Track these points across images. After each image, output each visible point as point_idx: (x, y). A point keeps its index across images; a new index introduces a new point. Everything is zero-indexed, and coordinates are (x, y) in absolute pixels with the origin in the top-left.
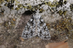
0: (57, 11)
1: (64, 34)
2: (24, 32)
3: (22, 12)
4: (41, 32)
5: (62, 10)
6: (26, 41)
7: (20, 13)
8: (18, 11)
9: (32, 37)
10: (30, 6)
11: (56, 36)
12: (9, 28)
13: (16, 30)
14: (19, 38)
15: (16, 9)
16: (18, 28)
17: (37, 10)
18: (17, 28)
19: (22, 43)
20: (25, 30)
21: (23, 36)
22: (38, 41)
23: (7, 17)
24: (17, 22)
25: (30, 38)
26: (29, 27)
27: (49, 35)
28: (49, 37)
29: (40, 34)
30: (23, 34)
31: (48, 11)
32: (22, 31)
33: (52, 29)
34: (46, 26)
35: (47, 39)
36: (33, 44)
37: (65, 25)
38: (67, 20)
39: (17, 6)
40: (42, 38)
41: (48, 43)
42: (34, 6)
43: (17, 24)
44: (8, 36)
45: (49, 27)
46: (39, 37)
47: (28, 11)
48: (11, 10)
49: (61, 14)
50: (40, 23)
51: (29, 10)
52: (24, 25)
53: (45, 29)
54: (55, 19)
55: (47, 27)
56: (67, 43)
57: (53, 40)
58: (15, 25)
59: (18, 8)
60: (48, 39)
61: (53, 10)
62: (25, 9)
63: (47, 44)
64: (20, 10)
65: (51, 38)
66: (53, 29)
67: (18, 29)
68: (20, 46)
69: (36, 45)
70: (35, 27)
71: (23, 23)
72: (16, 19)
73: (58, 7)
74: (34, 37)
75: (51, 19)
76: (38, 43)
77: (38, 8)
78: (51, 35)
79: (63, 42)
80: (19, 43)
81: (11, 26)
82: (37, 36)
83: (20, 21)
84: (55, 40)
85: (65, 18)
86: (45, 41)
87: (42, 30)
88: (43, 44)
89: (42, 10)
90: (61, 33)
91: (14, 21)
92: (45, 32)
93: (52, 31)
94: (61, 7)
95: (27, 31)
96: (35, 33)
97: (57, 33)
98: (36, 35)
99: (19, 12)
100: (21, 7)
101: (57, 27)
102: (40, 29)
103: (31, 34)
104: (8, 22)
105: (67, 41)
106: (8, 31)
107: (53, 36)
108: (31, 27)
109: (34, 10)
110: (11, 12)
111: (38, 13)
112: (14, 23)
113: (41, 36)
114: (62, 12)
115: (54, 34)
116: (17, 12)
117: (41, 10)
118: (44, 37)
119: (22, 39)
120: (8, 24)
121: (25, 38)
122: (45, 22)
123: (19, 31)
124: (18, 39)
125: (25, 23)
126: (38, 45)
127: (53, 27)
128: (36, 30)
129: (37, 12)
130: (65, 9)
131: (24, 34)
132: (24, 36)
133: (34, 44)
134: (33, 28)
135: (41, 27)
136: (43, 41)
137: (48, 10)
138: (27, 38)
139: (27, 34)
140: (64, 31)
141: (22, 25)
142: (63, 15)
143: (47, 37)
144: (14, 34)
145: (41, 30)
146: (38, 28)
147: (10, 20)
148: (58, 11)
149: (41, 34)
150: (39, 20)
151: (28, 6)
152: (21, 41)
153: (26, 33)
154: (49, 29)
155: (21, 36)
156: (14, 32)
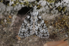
0: (55, 7)
1: (63, 32)
2: (21, 31)
3: (19, 8)
4: (39, 30)
5: (61, 6)
6: (23, 40)
7: (17, 9)
8: (14, 7)
9: (29, 36)
10: (27, 2)
11: (55, 34)
12: (5, 26)
13: (12, 28)
14: (16, 37)
15: (12, 5)
16: (14, 25)
17: (34, 6)
18: (13, 26)
19: (19, 42)
21: (20, 35)
22: (36, 39)
23: (3, 14)
24: (13, 19)
25: (27, 36)
26: (26, 24)
27: (48, 33)
28: (47, 35)
29: (38, 32)
30: (20, 32)
31: (46, 7)
32: (18, 29)
33: (50, 27)
34: (44, 23)
35: (45, 38)
36: (30, 43)
37: (64, 22)
38: (66, 17)
39: (13, 3)
40: (40, 37)
41: (47, 42)
42: (31, 2)
43: (13, 22)
44: (4, 35)
45: (48, 24)
46: (37, 35)
48: (6, 7)
49: (60, 10)
50: (38, 20)
51: (26, 7)
52: (21, 23)
53: (43, 27)
54: (53, 16)
55: (45, 25)
56: (67, 42)
57: (52, 38)
58: (11, 22)
59: (14, 4)
60: (47, 38)
61: (52, 6)
62: (21, 5)
63: (45, 43)
64: (16, 6)
65: (49, 36)
66: (52, 26)
67: (14, 27)
68: (16, 45)
69: (34, 44)
70: (32, 24)
71: (20, 21)
72: (12, 16)
73: (57, 3)
75: (49, 16)
76: (36, 42)
78: (49, 33)
79: (63, 40)
80: (16, 42)
81: (7, 24)
82: (34, 34)
83: (17, 18)
84: (54, 38)
85: (64, 15)
86: (43, 40)
87: (40, 28)
88: (41, 43)
89: (40, 6)
90: (60, 31)
91: (10, 18)
92: (43, 30)
93: (50, 29)
94: (60, 2)
95: (23, 29)
96: (33, 31)
97: (56, 31)
98: (34, 33)
99: (15, 9)
100: (17, 3)
101: (56, 25)
102: (38, 26)
103: (28, 32)
104: (3, 20)
105: (67, 39)
106: (4, 29)
107: (52, 34)
108: (28, 25)
109: (31, 6)
110: (7, 9)
111: (35, 10)
112: (10, 21)
113: (39, 34)
114: (61, 8)
115: (53, 32)
116: (13, 9)
117: (38, 6)
118: (42, 35)
119: (19, 37)
120: (4, 21)
121: (22, 37)
122: (43, 19)
123: (16, 29)
124: (14, 37)
125: (22, 20)
126: (36, 44)
127: (52, 24)
129: (34, 8)
130: (64, 4)
132: (21, 34)
133: (32, 43)
134: (30, 25)
136: (41, 40)
137: (46, 6)
138: (24, 37)
139: (24, 32)
140: (63, 28)
141: (19, 22)
142: (62, 11)
143: (45, 35)
144: (10, 32)
145: (39, 28)
146: (35, 26)
147: (6, 18)
148: (57, 7)
149: (39, 33)
150: (36, 17)
151: (24, 2)
152: (17, 40)
153: (23, 31)
154: (47, 27)
155: (17, 35)
156: (10, 30)
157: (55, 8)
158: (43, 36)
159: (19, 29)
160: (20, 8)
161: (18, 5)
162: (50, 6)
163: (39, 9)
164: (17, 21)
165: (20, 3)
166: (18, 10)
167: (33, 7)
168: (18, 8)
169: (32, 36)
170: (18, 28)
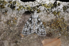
0: (52, 11)
1: (57, 32)
4: (38, 30)
5: (56, 11)
6: (26, 37)
8: (19, 11)
10: (29, 7)
11: (51, 33)
12: (12, 26)
13: (17, 28)
15: (17, 10)
16: (19, 26)
17: (35, 11)
18: (18, 26)
19: (22, 39)
21: (23, 33)
22: (36, 37)
23: (10, 16)
25: (29, 34)
27: (45, 32)
28: (45, 34)
29: (37, 31)
30: (23, 31)
31: (44, 12)
33: (47, 27)
36: (31, 40)
37: (58, 24)
38: (60, 20)
39: (18, 7)
41: (44, 39)
42: (32, 7)
43: (18, 22)
44: (11, 33)
45: (45, 25)
46: (36, 34)
47: (27, 11)
48: (13, 10)
49: (55, 14)
51: (29, 11)
52: (24, 24)
53: (41, 27)
54: (50, 18)
55: (43, 25)
56: (60, 39)
57: (48, 36)
58: (16, 23)
59: (19, 8)
60: (44, 36)
61: (49, 11)
62: (25, 10)
63: (43, 40)
64: (21, 10)
65: (46, 34)
66: (49, 27)
68: (20, 41)
69: (34, 41)
70: (33, 25)
71: (23, 22)
72: (17, 18)
73: (53, 8)
74: (32, 34)
75: (47, 19)
76: (36, 39)
77: (36, 9)
78: (46, 32)
79: (57, 38)
80: (20, 39)
81: (13, 24)
83: (21, 20)
84: (50, 36)
85: (59, 18)
86: (41, 37)
87: (39, 28)
88: (40, 40)
89: (39, 11)
90: (55, 31)
91: (16, 20)
92: (42, 29)
93: (47, 29)
94: (56, 8)
95: (26, 29)
97: (51, 31)
98: (34, 32)
100: (21, 8)
101: (52, 26)
102: (38, 27)
103: (30, 31)
104: (10, 21)
106: (11, 28)
107: (48, 33)
108: (30, 25)
109: (32, 10)
110: (13, 12)
112: (16, 22)
113: (38, 33)
114: (56, 13)
115: (49, 31)
116: (18, 12)
118: (40, 34)
119: (22, 35)
120: (11, 22)
121: (25, 35)
122: (41, 21)
123: (20, 28)
124: (19, 35)
125: (25, 21)
126: (36, 40)
127: (48, 25)
128: (34, 28)
129: (35, 12)
130: (59, 10)
131: (24, 31)
133: (32, 40)
134: (31, 26)
135: (38, 25)
136: (40, 38)
137: (44, 11)
139: (26, 31)
140: (58, 29)
141: (22, 23)
142: (57, 15)
144: (16, 31)
145: (38, 28)
147: (12, 19)
148: (53, 12)
150: (36, 19)
151: (27, 7)
152: (21, 37)
154: (45, 27)
155: (21, 33)
156: (15, 29)
157: (51, 13)
158: (42, 34)
159: (23, 28)
160: (24, 12)
161: (22, 9)
162: (47, 10)
163: (39, 13)
164: (21, 22)
165: (24, 8)
166: (22, 13)
167: (34, 11)
169: (33, 34)
170: (22, 28)
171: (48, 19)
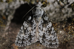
0: (68, 3)
2: (19, 37)
3: (17, 5)
4: (44, 37)
7: (14, 7)
9: (30, 44)
11: (67, 42)
13: (7, 33)
14: (12, 45)
15: (6, 2)
16: (10, 30)
17: (38, 3)
18: (8, 31)
20: (21, 33)
21: (17, 42)
24: (8, 21)
25: (28, 45)
26: (27, 28)
27: (57, 40)
28: (56, 44)
29: (43, 40)
30: (17, 39)
31: (55, 4)
32: (15, 35)
33: (61, 32)
34: (52, 27)
35: (53, 47)
40: (45, 46)
43: (8, 24)
45: (57, 28)
46: (41, 44)
50: (43, 22)
53: (50, 31)
54: (65, 16)
55: (53, 29)
57: (63, 48)
61: (63, 2)
62: (20, 1)
64: (13, 3)
65: (59, 45)
66: (63, 31)
67: (10, 32)
70: (35, 28)
72: (7, 16)
74: (33, 44)
78: (59, 41)
82: (38, 42)
84: (66, 48)
87: (46, 33)
91: (4, 19)
92: (51, 36)
95: (23, 35)
97: (68, 38)
98: (37, 40)
99: (11, 6)
101: (69, 29)
102: (43, 31)
103: (29, 39)
107: (62, 42)
108: (30, 29)
109: (33, 3)
111: (39, 8)
112: (4, 23)
113: (45, 42)
115: (65, 39)
116: (9, 6)
117: (44, 3)
121: (20, 46)
122: (50, 21)
123: (12, 35)
127: (63, 28)
128: (37, 33)
129: (38, 5)
131: (19, 39)
132: (19, 42)
134: (32, 30)
135: (44, 29)
137: (54, 2)
138: (23, 46)
139: (23, 40)
143: (53, 44)
144: (4, 39)
145: (44, 34)
148: (70, 4)
149: (45, 40)
153: (21, 38)
154: (57, 32)
155: (14, 43)
156: (4, 36)
157: (67, 6)
159: (17, 34)
160: (19, 6)
161: (15, 1)
162: (60, 2)
163: (44, 7)
166: (16, 8)
167: (36, 4)
168: (15, 5)
170: (15, 33)
171: (61, 17)
